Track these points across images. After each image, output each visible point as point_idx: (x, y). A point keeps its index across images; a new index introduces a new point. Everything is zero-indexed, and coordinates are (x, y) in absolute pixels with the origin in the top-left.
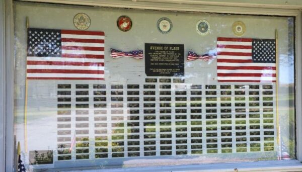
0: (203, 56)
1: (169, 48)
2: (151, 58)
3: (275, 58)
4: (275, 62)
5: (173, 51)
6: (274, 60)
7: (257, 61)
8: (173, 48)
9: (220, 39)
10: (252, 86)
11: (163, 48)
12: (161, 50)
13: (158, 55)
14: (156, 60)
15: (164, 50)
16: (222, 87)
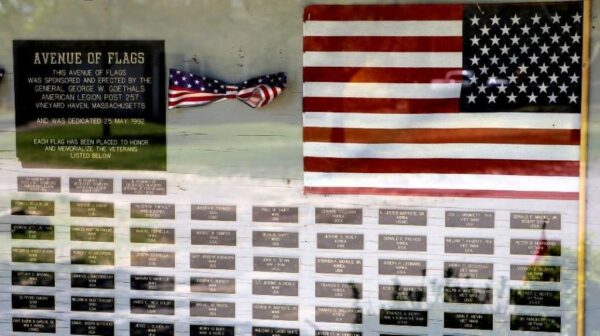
0: (241, 86)
1: (104, 58)
2: (38, 97)
3: (576, 89)
4: (575, 108)
5: (122, 66)
6: (573, 98)
7: (482, 106)
8: (121, 57)
9: (314, 13)
10: (459, 214)
11: (83, 58)
12: (75, 67)
13: (65, 87)
14: (57, 105)
15: (85, 66)
16: (323, 216)
